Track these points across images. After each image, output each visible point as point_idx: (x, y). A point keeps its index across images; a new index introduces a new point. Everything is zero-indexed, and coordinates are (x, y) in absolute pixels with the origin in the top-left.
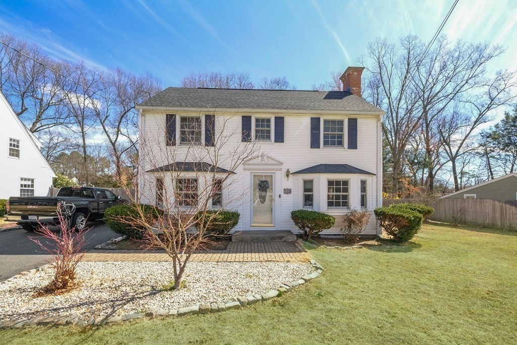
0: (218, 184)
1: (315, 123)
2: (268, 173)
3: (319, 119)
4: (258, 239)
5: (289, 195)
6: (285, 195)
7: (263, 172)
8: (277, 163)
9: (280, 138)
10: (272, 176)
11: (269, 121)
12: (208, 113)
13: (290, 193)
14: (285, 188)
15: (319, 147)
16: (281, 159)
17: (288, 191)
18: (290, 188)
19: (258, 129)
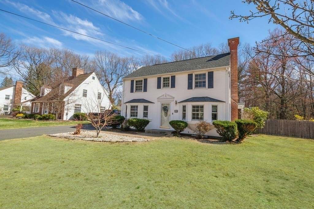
0: (146, 108)
1: (190, 76)
2: (167, 102)
3: (192, 75)
4: (155, 132)
5: (177, 113)
6: (175, 113)
7: (165, 102)
8: (171, 98)
9: (173, 86)
10: (169, 104)
11: (169, 78)
12: (145, 78)
13: (177, 112)
14: (175, 110)
15: (192, 89)
16: (173, 96)
17: (176, 111)
18: (177, 110)
19: (164, 82)
